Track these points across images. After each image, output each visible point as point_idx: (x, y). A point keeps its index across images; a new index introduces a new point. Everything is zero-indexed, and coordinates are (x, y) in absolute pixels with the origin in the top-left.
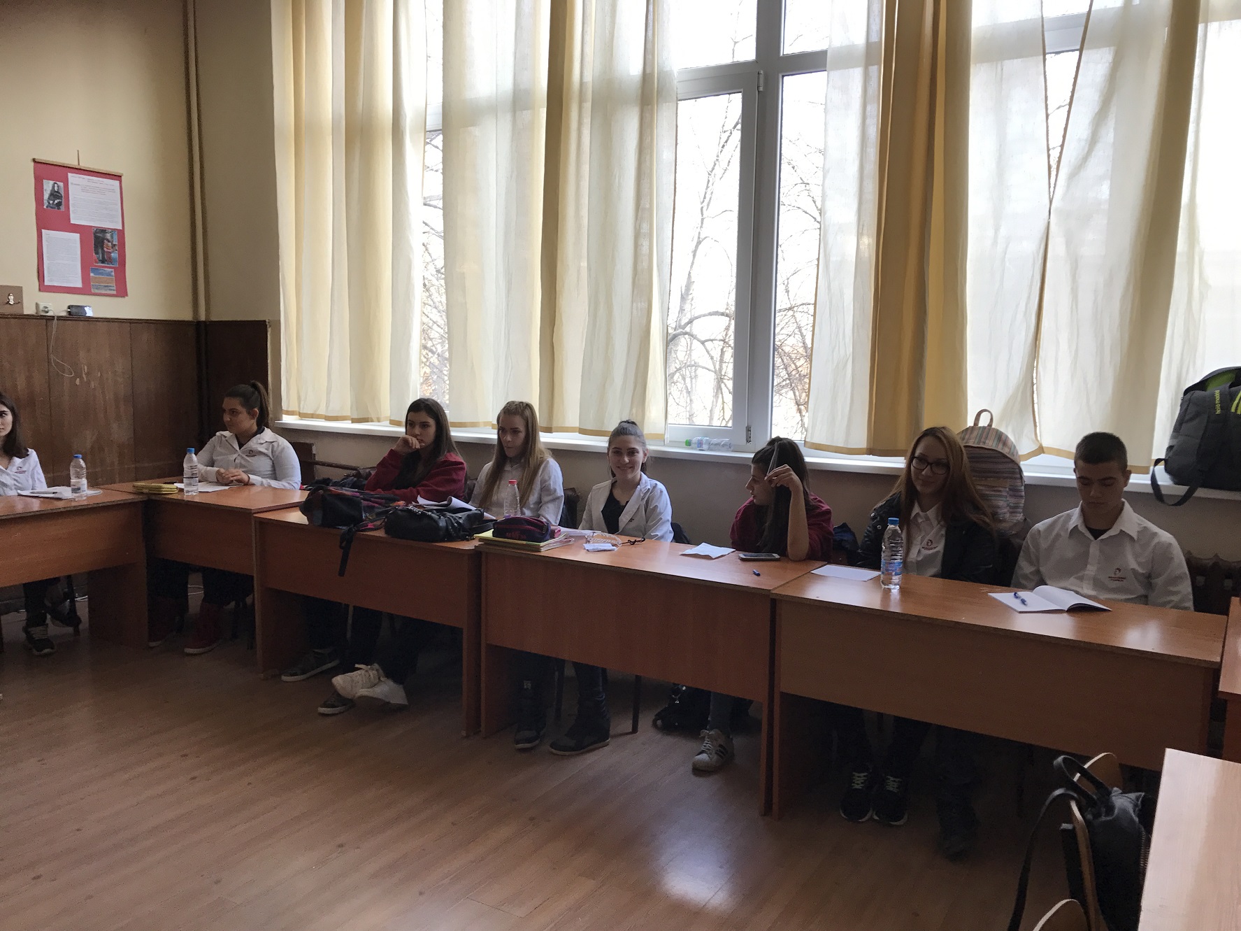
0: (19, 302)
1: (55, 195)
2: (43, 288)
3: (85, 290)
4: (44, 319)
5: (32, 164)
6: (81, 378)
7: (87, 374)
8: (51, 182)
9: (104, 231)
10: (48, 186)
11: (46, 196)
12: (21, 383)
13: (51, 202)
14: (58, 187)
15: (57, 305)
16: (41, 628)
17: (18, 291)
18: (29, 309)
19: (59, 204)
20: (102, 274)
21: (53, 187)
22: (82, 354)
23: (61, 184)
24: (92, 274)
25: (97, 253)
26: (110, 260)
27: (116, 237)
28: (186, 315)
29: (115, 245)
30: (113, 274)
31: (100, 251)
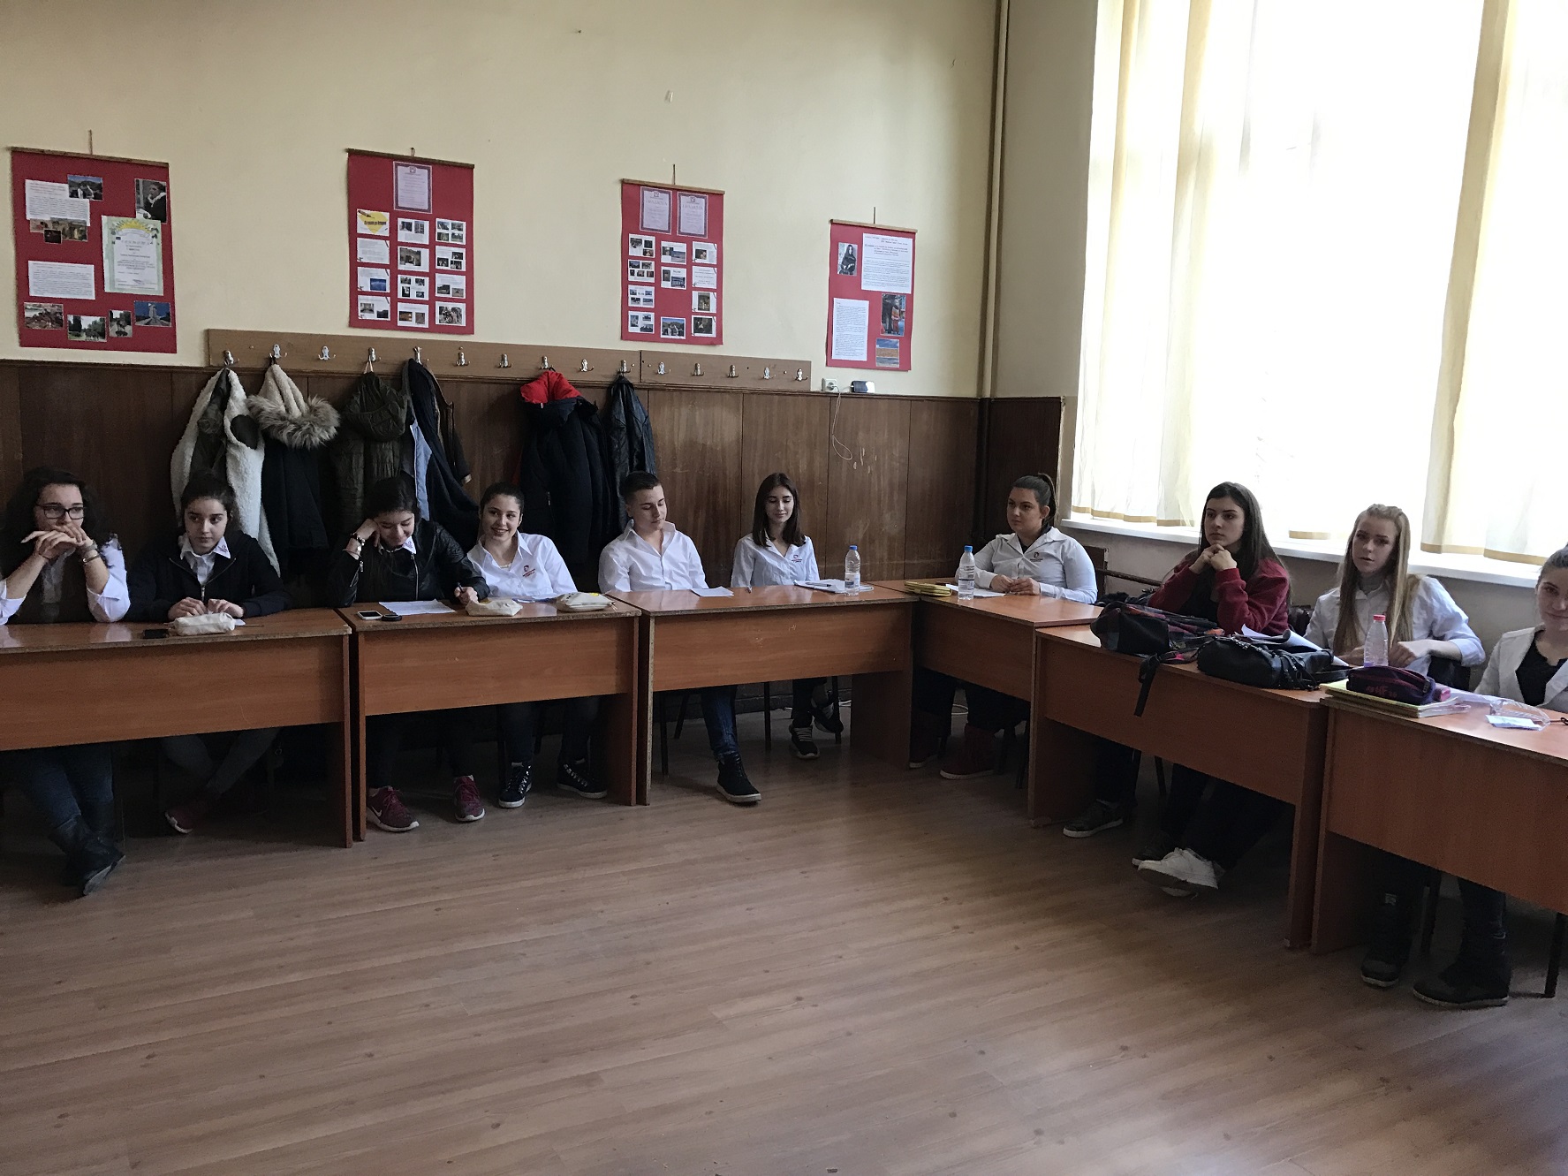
0: (807, 378)
1: (849, 258)
2: (830, 362)
3: (869, 365)
4: (828, 396)
5: (830, 225)
6: (859, 462)
7: (865, 457)
8: (846, 245)
9: (892, 296)
10: (843, 249)
11: (840, 260)
12: (803, 466)
13: (845, 267)
14: (852, 249)
15: (841, 381)
16: (806, 729)
17: (806, 366)
18: (815, 387)
19: (852, 269)
20: (887, 345)
21: (848, 250)
22: (861, 435)
23: (855, 246)
24: (877, 346)
25: (884, 322)
26: (897, 330)
27: (904, 302)
28: (970, 392)
29: (902, 312)
30: (898, 345)
31: (888, 320)
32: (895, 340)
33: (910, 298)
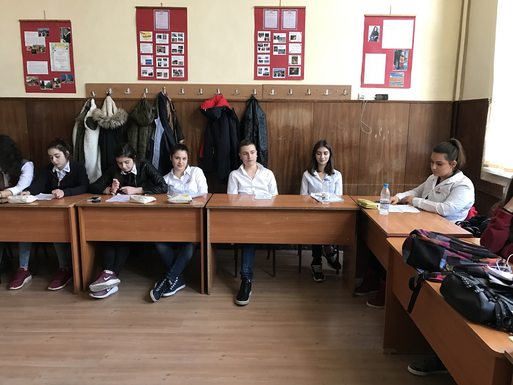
0: (349, 94)
1: (375, 33)
2: (363, 85)
3: (386, 85)
4: (360, 102)
5: (364, 17)
6: (378, 134)
7: (382, 132)
8: (373, 27)
9: (400, 51)
10: (371, 29)
11: (370, 34)
12: (346, 135)
13: (372, 38)
14: (377, 28)
15: (369, 95)
16: (318, 266)
17: (349, 88)
18: (354, 97)
19: (377, 38)
20: (397, 76)
21: (374, 29)
22: (380, 121)
23: (379, 27)
24: (391, 76)
25: (395, 64)
26: (403, 67)
27: (407, 54)
28: (447, 97)
29: (406, 58)
30: (403, 75)
31: (397, 63)
32: (402, 73)
33: (411, 52)
